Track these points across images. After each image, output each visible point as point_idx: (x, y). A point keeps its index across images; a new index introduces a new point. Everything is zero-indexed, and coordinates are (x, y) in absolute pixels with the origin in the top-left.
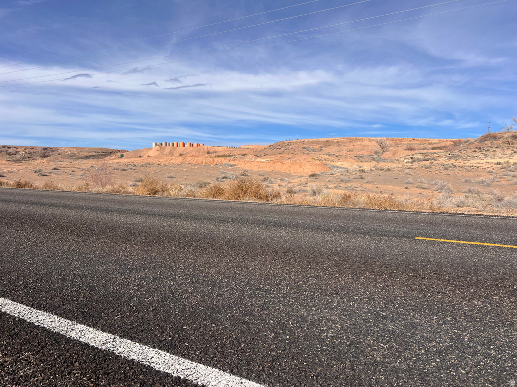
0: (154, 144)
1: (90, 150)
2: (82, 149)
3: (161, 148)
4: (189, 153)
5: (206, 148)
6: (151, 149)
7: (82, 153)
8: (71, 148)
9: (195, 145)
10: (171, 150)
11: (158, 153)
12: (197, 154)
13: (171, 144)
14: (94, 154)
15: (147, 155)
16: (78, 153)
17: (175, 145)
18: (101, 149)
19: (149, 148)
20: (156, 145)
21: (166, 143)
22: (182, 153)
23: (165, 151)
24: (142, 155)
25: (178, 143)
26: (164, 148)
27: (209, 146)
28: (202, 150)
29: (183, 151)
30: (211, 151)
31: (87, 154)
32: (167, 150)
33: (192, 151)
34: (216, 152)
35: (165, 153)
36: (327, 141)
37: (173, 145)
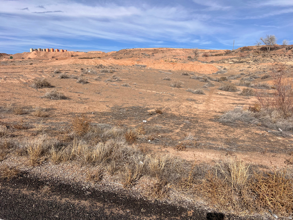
0: (31, 50)
3: (37, 52)
4: (59, 56)
5: (70, 53)
6: (30, 53)
9: (61, 51)
11: (36, 56)
12: (64, 57)
13: (43, 50)
15: (27, 57)
17: (47, 50)
19: (28, 53)
20: (33, 50)
21: (40, 49)
23: (41, 55)
24: (24, 57)
25: (48, 49)
26: (40, 53)
27: (72, 52)
28: (67, 54)
29: (54, 55)
30: (74, 55)
32: (42, 54)
33: (61, 55)
34: (78, 56)
35: (41, 56)
36: (155, 50)
37: (45, 50)
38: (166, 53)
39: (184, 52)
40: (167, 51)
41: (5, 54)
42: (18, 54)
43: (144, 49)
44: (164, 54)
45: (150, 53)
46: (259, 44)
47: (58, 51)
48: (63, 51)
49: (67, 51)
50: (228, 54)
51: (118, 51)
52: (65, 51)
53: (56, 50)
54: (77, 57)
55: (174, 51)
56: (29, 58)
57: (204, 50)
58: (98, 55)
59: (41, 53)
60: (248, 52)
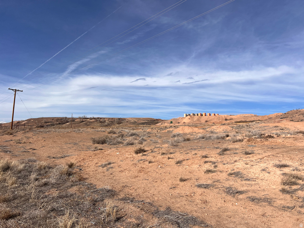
0: (185, 115)
2: (139, 119)
3: (191, 117)
4: (212, 120)
5: (223, 117)
7: (139, 121)
8: (133, 118)
9: (213, 115)
10: (198, 119)
11: (190, 120)
12: (218, 121)
13: (196, 115)
14: (147, 121)
19: (183, 118)
20: (187, 116)
21: (193, 114)
22: (207, 120)
24: (180, 122)
26: (193, 117)
28: (221, 118)
29: (208, 119)
30: (227, 118)
31: (142, 121)
32: (196, 118)
33: (214, 119)
34: (232, 119)
35: (194, 120)
37: (198, 115)
42: (174, 119)
47: (210, 115)
48: (215, 115)
49: (218, 114)
53: (208, 114)
54: (233, 121)
56: (184, 123)
58: (257, 118)
59: (194, 117)
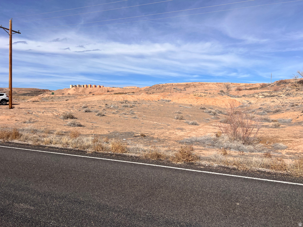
0: (71, 86)
1: (26, 90)
2: (20, 89)
3: (76, 88)
4: (95, 92)
5: (106, 88)
6: (70, 89)
7: (20, 92)
9: (98, 86)
10: (83, 90)
11: (75, 92)
12: (101, 92)
13: (82, 86)
14: (29, 92)
15: (67, 93)
16: (18, 92)
17: (85, 86)
18: (33, 89)
19: (68, 89)
20: (73, 87)
21: (79, 85)
23: (79, 90)
24: (64, 93)
25: (87, 85)
26: (78, 89)
27: (108, 87)
28: (104, 90)
29: (92, 90)
30: (109, 90)
31: (24, 92)
32: (81, 89)
33: (98, 90)
34: (113, 91)
35: (79, 92)
36: (187, 84)
37: (84, 86)
38: (199, 87)
39: (217, 86)
40: (199, 85)
41: (47, 90)
42: (59, 90)
43: (176, 84)
44: (196, 88)
45: (182, 88)
46: (296, 77)
47: (96, 86)
48: (100, 87)
49: (103, 86)
50: (263, 87)
51: (151, 86)
52: (102, 86)
53: (94, 86)
54: (113, 93)
55: (206, 86)
56: (69, 94)
57: (239, 83)
58: (132, 91)
59: (80, 89)
60: (285, 85)
